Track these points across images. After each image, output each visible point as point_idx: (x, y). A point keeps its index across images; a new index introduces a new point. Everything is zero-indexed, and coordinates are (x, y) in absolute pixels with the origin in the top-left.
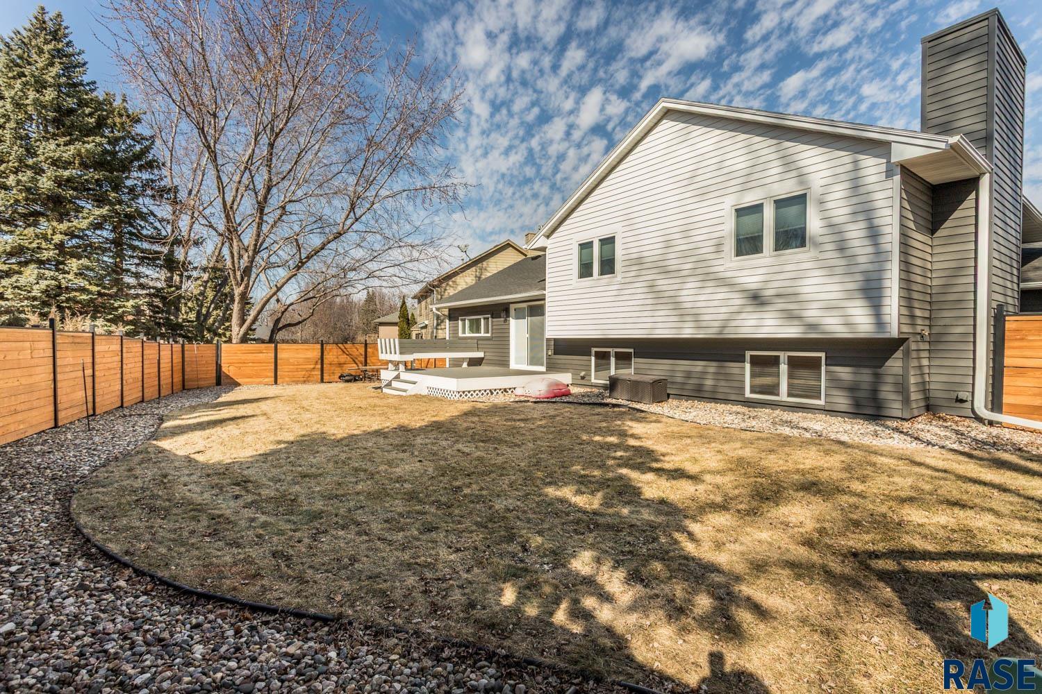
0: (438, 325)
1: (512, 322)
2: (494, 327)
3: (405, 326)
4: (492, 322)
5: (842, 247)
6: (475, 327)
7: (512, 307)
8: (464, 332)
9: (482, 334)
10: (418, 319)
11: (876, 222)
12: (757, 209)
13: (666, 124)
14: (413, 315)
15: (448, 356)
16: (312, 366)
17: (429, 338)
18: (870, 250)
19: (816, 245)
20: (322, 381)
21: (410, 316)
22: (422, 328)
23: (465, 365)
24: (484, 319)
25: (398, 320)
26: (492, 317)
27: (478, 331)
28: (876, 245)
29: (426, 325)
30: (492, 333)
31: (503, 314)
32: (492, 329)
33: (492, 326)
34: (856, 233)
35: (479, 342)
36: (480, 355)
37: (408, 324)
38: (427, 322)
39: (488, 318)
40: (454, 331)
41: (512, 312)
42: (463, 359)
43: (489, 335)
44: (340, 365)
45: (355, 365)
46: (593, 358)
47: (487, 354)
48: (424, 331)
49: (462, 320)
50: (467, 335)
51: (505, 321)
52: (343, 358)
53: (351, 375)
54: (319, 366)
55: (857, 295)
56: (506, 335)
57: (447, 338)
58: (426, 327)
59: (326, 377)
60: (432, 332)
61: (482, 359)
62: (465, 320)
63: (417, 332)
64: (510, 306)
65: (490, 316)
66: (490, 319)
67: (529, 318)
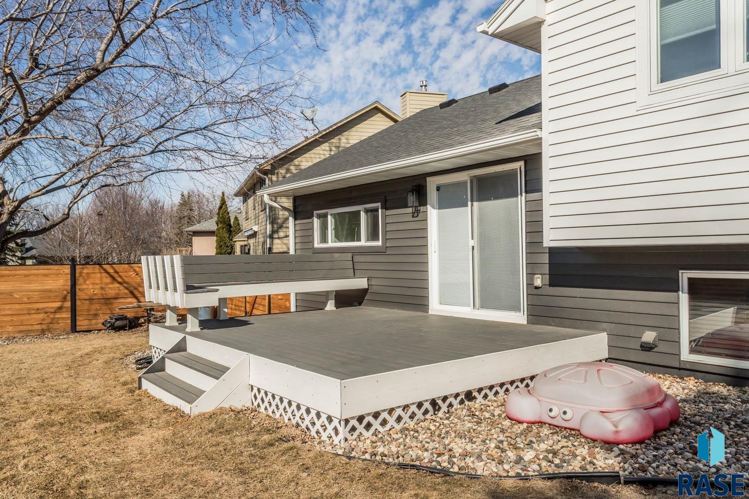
0: (273, 232)
1: (433, 214)
2: (389, 228)
3: (226, 235)
4: (385, 217)
6: (348, 228)
7: (432, 183)
8: (324, 239)
9: (363, 242)
10: (244, 225)
14: (236, 219)
15: (293, 288)
16: (58, 304)
17: (260, 252)
20: (74, 329)
21: (232, 221)
22: (249, 237)
23: (330, 306)
24: (367, 211)
25: (214, 227)
26: (385, 207)
27: (353, 235)
29: (255, 233)
30: (385, 240)
31: (412, 199)
32: (385, 232)
33: (385, 224)
35: (357, 258)
36: (360, 283)
37: (230, 232)
38: (256, 228)
39: (377, 210)
40: (305, 237)
41: (432, 195)
42: (326, 295)
43: (379, 243)
44: (107, 301)
45: (135, 300)
46: (683, 297)
47: (373, 282)
48: (252, 241)
49: (319, 216)
50: (331, 243)
51: (416, 213)
52: (113, 289)
53: (126, 318)
54: (68, 304)
56: (419, 242)
57: (292, 252)
58: (254, 235)
59: (82, 323)
60: (264, 243)
61: (364, 292)
62: (325, 216)
63: (243, 243)
64: (428, 179)
65: (379, 204)
66: (380, 210)
67: (475, 204)
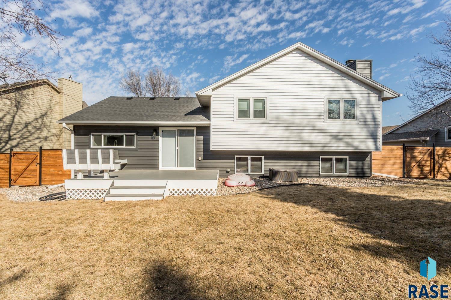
1: (160, 139)
2: (140, 142)
4: (137, 138)
5: (365, 122)
9: (124, 147)
11: (375, 115)
12: (338, 102)
13: (296, 54)
18: (373, 123)
19: (359, 119)
24: (126, 135)
28: (375, 122)
30: (138, 146)
31: (154, 134)
32: (138, 143)
33: (138, 141)
34: (369, 117)
35: (121, 152)
39: (132, 136)
40: (83, 143)
41: (160, 133)
43: (134, 147)
46: (236, 161)
47: (131, 161)
49: (93, 135)
50: (103, 146)
51: (154, 138)
55: (370, 137)
62: (100, 135)
64: (160, 128)
65: (135, 134)
66: (135, 136)
67: (178, 137)
